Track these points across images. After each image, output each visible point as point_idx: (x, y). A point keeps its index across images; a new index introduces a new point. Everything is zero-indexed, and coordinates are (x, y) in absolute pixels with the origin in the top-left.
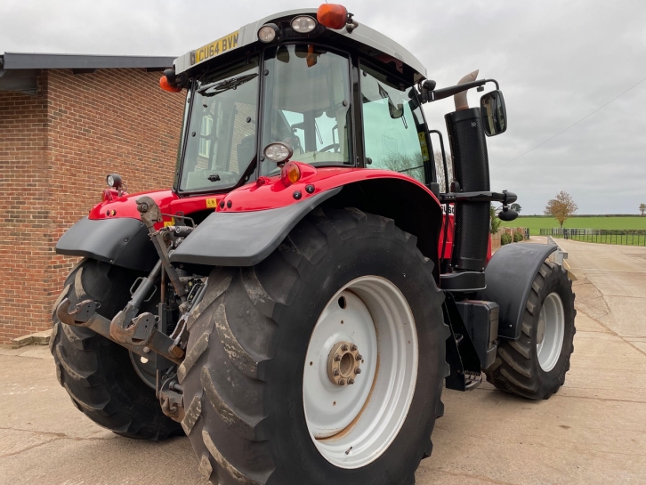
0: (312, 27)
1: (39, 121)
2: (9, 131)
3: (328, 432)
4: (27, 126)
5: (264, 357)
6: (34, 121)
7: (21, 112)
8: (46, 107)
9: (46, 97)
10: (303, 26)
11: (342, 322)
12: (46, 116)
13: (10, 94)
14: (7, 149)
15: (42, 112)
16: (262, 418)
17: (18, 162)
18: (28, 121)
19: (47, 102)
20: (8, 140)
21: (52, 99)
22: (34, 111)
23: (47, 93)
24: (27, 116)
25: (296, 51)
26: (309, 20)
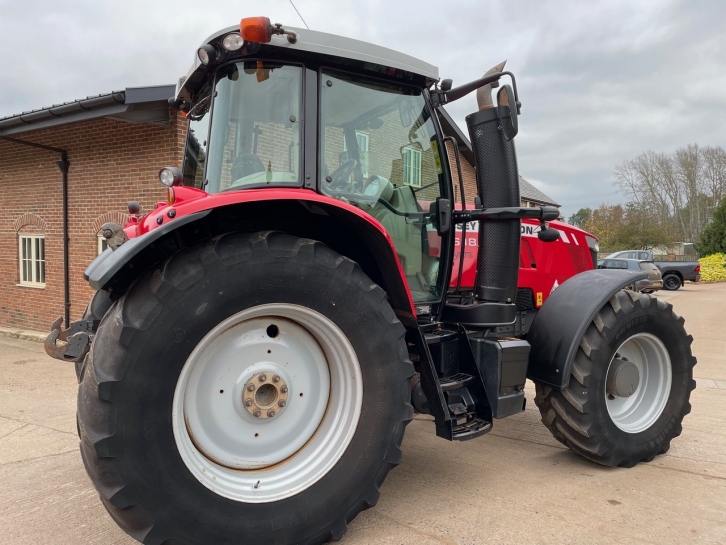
0: (241, 43)
1: (172, 150)
2: (149, 161)
3: (250, 464)
4: (162, 155)
5: (110, 378)
6: (167, 150)
7: (157, 143)
8: (176, 136)
9: (176, 127)
10: (234, 44)
11: (269, 352)
12: (176, 145)
13: (142, 127)
14: (148, 178)
15: (173, 141)
16: (107, 436)
17: (156, 190)
18: (164, 151)
19: (176, 131)
20: (148, 169)
21: (182, 128)
22: (167, 141)
23: (176, 122)
24: (162, 146)
25: (245, 68)
26: (238, 36)
